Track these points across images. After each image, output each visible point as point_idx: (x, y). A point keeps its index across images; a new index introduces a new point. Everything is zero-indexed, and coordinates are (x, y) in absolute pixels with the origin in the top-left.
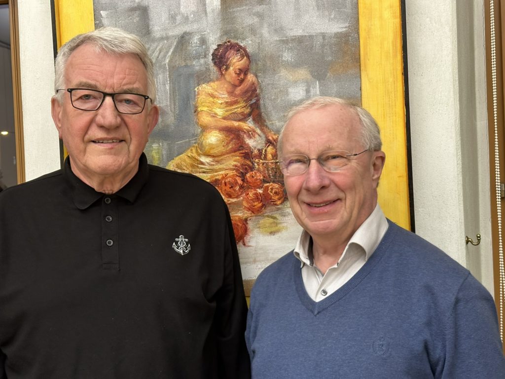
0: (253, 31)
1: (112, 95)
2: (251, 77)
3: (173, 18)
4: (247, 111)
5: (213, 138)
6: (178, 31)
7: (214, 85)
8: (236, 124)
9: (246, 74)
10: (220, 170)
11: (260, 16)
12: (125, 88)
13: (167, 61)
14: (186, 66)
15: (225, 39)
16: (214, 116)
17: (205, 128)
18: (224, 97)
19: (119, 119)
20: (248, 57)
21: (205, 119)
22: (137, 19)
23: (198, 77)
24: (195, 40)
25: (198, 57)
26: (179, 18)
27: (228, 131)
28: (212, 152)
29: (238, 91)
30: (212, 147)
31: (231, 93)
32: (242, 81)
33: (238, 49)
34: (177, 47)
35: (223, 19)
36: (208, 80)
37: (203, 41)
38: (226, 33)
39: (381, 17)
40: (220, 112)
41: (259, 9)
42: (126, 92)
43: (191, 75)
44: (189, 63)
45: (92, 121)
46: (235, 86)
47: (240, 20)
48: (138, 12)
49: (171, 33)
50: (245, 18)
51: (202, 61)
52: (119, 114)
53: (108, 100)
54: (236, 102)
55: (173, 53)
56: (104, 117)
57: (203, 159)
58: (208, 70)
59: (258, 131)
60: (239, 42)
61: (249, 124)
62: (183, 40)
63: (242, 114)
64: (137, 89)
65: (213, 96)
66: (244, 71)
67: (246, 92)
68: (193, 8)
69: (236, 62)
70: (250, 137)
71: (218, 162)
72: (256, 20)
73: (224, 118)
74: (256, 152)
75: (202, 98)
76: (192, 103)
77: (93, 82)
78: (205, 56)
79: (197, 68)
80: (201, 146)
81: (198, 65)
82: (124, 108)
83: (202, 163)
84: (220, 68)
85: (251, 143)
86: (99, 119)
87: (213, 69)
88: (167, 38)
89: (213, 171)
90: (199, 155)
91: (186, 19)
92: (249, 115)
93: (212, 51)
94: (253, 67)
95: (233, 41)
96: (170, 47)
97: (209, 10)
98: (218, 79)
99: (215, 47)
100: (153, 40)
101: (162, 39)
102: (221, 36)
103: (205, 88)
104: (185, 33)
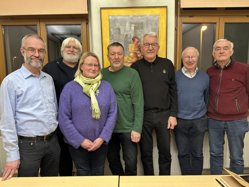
0: (140, 34)
1: (151, 44)
2: (139, 43)
3: (125, 31)
4: (138, 49)
5: (132, 54)
6: (126, 34)
7: (132, 44)
8: (136, 52)
9: (138, 43)
10: (133, 60)
11: (141, 32)
12: (153, 42)
13: (123, 39)
14: (127, 40)
15: (135, 36)
16: (132, 50)
17: (130, 52)
18: (134, 47)
19: (152, 48)
20: (139, 39)
21: (130, 51)
22: (118, 31)
23: (129, 43)
24: (129, 35)
25: (129, 39)
26: (126, 31)
27: (134, 53)
28: (131, 57)
29: (137, 46)
30: (131, 56)
31: (135, 46)
32: (137, 44)
33: (137, 38)
34: (125, 36)
35: (134, 32)
36: (131, 43)
37: (130, 36)
38: (135, 34)
39: (163, 34)
40: (133, 49)
41: (141, 30)
42: (153, 43)
43: (128, 42)
44: (128, 40)
45: (148, 49)
46: (136, 45)
47: (137, 32)
48: (118, 29)
49: (124, 34)
50: (139, 32)
51: (130, 40)
52: (152, 47)
53: (151, 45)
54: (136, 48)
55: (125, 38)
56: (150, 48)
57: (130, 58)
58: (131, 41)
59: (140, 53)
60: (137, 36)
61: (138, 52)
62: (127, 35)
63: (137, 50)
64: (156, 43)
65: (132, 46)
66: (138, 42)
67: (138, 46)
68: (129, 29)
69: (136, 40)
70: (138, 54)
71: (133, 59)
72: (140, 32)
73: (134, 51)
74: (139, 57)
75: (130, 47)
76: (128, 47)
77: (148, 42)
78: (131, 39)
79: (129, 41)
80: (129, 56)
81: (129, 40)
82: (153, 46)
83: (129, 59)
84: (133, 41)
85: (139, 55)
86: (149, 49)
87: (132, 41)
88: (124, 35)
89: (131, 60)
90: (129, 57)
91: (127, 31)
92: (139, 50)
93: (132, 38)
94: (140, 41)
95: (136, 36)
96: (124, 37)
97: (132, 30)
98: (133, 43)
99: (133, 37)
100: (121, 35)
101: (123, 35)
102: (134, 35)
103: (131, 45)
104: (127, 34)
